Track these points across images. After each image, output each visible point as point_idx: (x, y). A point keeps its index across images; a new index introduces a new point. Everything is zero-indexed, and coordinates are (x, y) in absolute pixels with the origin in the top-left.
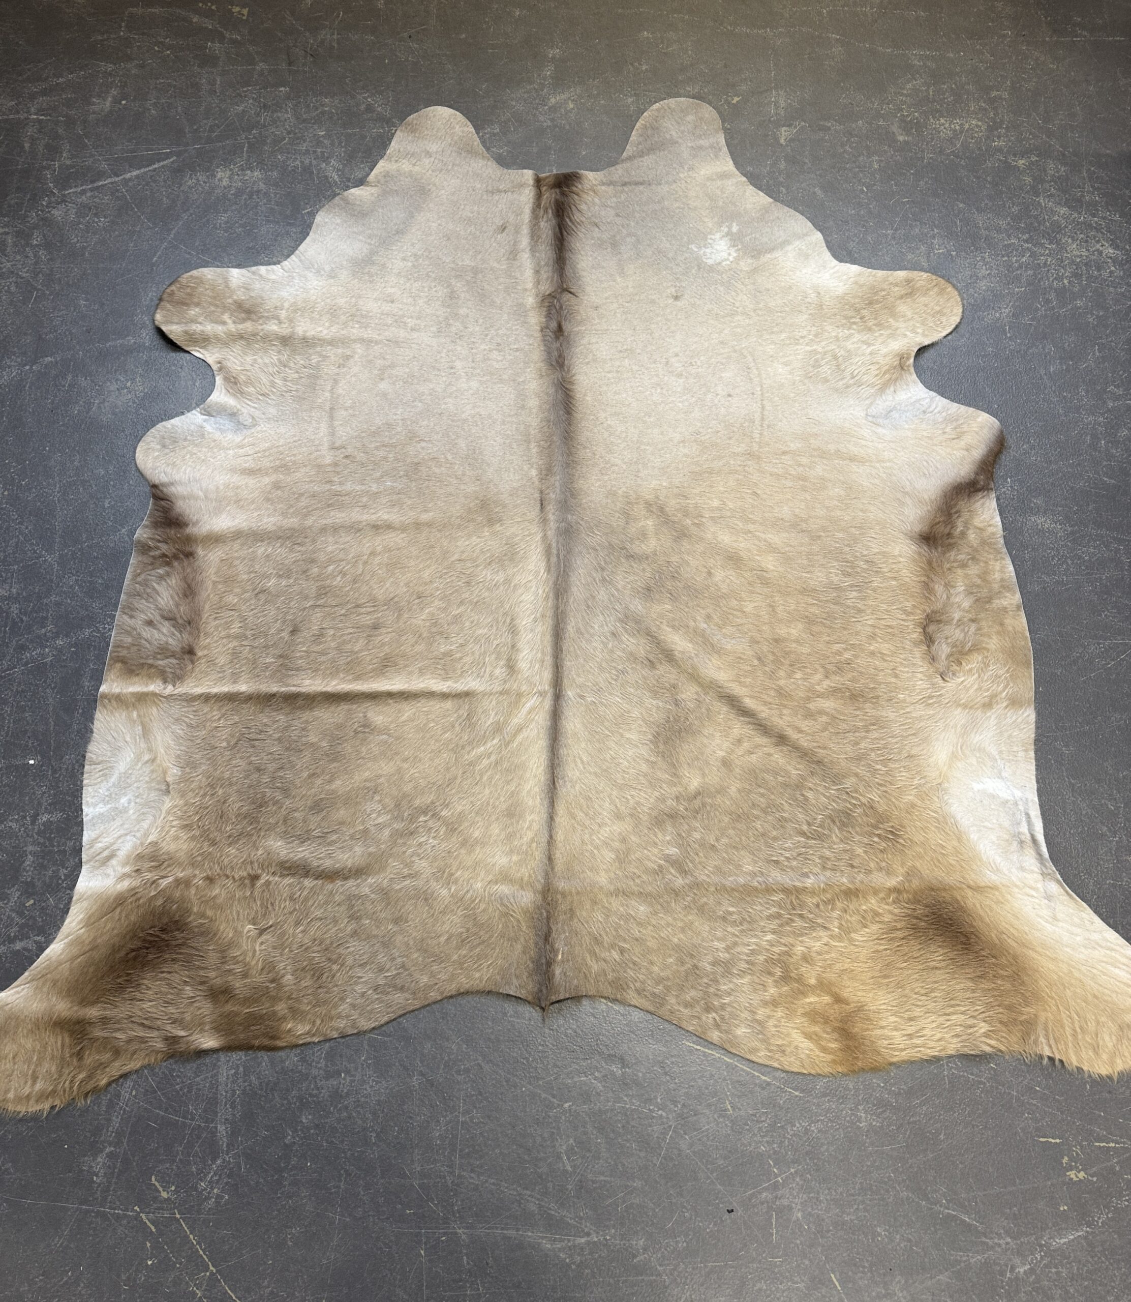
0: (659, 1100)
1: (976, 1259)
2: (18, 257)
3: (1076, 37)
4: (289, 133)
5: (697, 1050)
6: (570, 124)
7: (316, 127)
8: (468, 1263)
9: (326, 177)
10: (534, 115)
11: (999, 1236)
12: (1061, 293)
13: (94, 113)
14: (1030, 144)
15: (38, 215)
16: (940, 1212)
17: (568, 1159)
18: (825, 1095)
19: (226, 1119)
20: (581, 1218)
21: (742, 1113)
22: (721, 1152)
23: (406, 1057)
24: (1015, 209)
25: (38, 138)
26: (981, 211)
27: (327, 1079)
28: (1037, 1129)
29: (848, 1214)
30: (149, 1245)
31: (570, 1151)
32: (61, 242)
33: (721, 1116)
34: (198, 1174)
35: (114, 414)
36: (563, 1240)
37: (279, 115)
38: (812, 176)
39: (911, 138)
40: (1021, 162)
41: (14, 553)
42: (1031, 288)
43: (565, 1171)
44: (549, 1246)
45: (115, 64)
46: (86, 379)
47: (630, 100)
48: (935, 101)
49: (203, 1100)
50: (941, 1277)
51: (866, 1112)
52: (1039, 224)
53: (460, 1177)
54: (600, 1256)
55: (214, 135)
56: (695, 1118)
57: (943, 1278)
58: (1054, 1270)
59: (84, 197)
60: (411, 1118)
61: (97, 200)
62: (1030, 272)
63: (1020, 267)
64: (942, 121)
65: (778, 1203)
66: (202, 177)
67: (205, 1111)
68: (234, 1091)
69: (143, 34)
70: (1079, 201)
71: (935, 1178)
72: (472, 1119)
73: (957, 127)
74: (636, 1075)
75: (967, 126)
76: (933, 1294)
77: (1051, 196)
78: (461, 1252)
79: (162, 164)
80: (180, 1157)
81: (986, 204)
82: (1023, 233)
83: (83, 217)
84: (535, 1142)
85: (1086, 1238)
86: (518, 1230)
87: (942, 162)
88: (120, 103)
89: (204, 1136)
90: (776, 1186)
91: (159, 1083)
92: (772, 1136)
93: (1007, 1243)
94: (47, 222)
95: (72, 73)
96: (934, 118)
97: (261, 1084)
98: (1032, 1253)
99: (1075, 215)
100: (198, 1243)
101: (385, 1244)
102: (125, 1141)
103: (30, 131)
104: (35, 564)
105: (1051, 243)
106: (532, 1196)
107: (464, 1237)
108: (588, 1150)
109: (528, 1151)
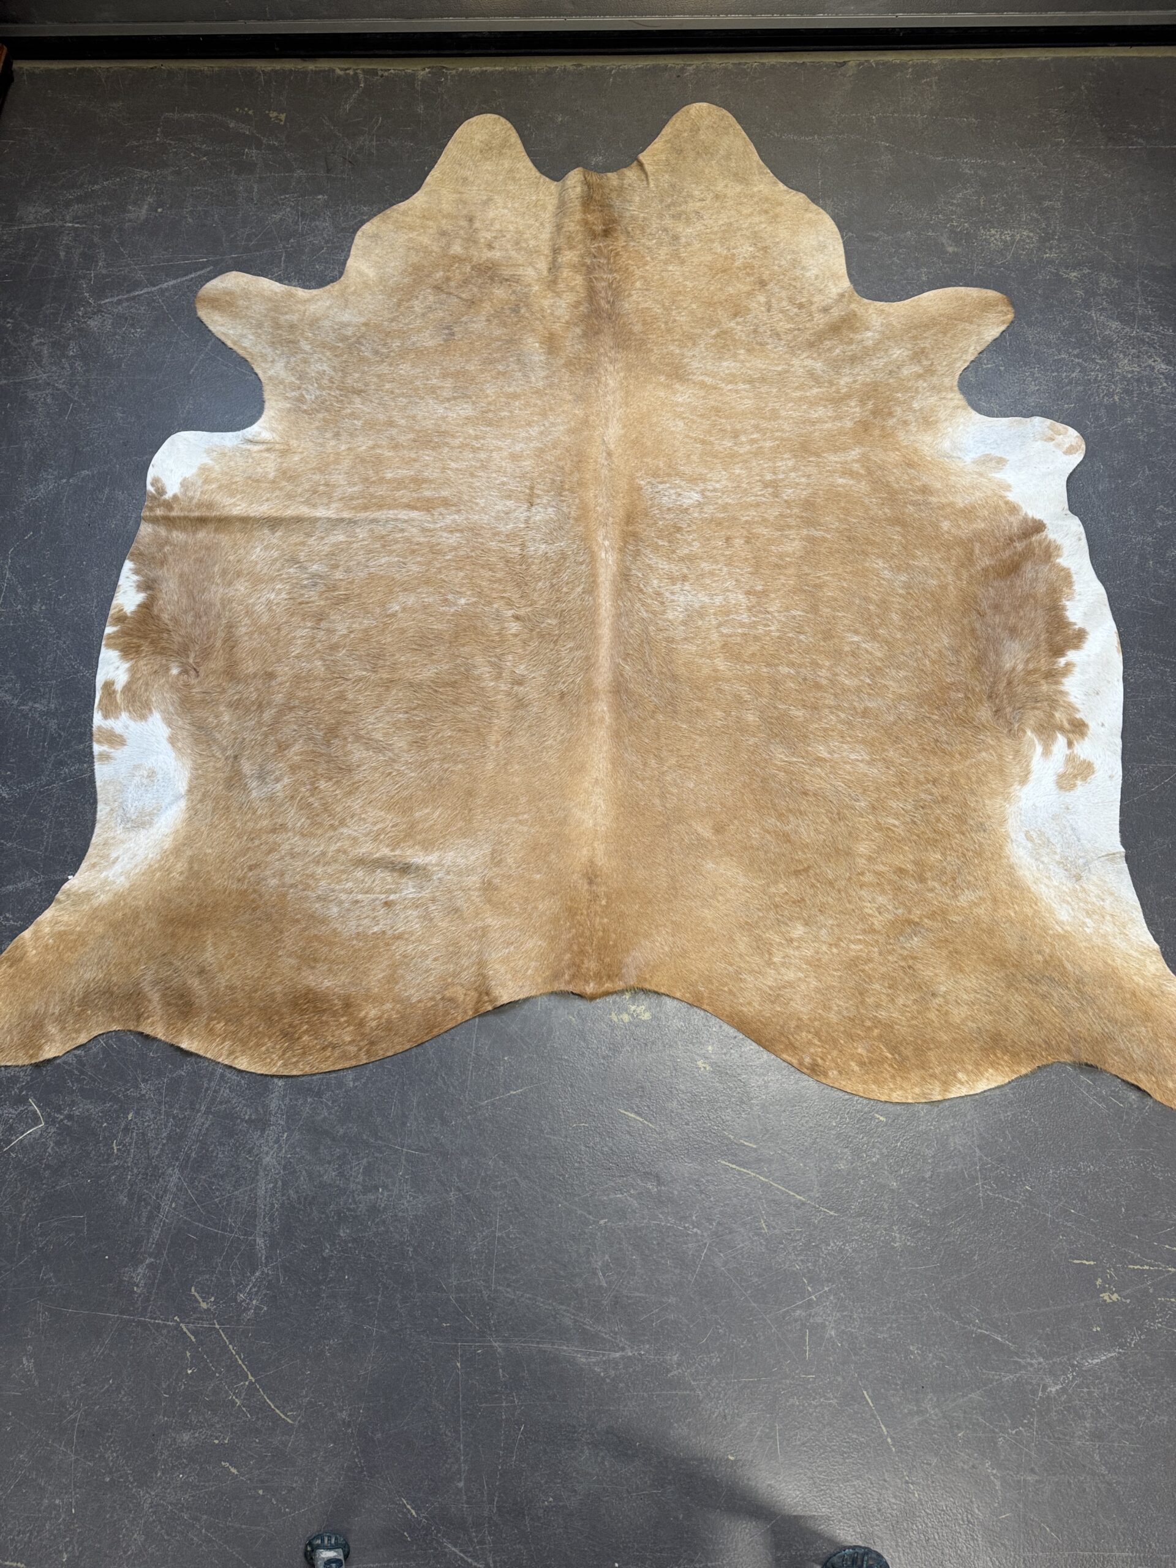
0: (694, 1218)
1: (1008, 1378)
2: (54, 369)
3: (1132, 144)
4: (327, 242)
5: (733, 1169)
8: (504, 1376)
11: (1031, 1355)
12: (1111, 409)
13: (130, 221)
14: (1083, 256)
15: (73, 326)
16: (973, 1332)
17: (604, 1275)
18: (860, 1215)
19: (265, 1232)
20: (616, 1333)
21: (777, 1231)
22: (756, 1270)
23: (444, 1172)
24: (1066, 323)
25: (73, 247)
26: (1030, 324)
27: (364, 1193)
28: (1072, 1251)
29: (881, 1332)
30: (188, 1354)
31: (605, 1268)
32: (97, 353)
33: (756, 1234)
34: (237, 1286)
36: (598, 1355)
37: (318, 223)
39: (960, 249)
40: (1073, 274)
41: (52, 668)
43: (600, 1287)
44: (584, 1360)
45: (151, 171)
46: (124, 492)
48: (985, 211)
49: (242, 1214)
50: (972, 1395)
51: (900, 1233)
52: (1091, 338)
53: (496, 1291)
54: (634, 1371)
55: (251, 244)
56: (729, 1237)
57: (975, 1396)
58: (1085, 1390)
59: (120, 307)
60: (448, 1233)
61: (133, 310)
62: (1080, 388)
63: (1070, 383)
64: (993, 232)
65: (811, 1321)
67: (244, 1224)
68: (273, 1205)
69: (179, 139)
70: (1132, 314)
71: (968, 1298)
72: (508, 1234)
73: (1008, 238)
74: (672, 1193)
75: (1018, 237)
76: (965, 1412)
77: (1103, 309)
78: (497, 1365)
79: (198, 273)
80: (219, 1268)
82: (1074, 348)
83: (120, 328)
84: (571, 1257)
85: (1118, 1359)
86: (553, 1344)
87: (991, 274)
88: (156, 211)
89: (243, 1248)
90: (809, 1305)
91: (199, 1195)
92: (806, 1255)
93: (1040, 1363)
94: (83, 332)
95: (107, 179)
96: (984, 228)
97: (299, 1198)
98: (1064, 1373)
99: (1128, 329)
100: (238, 1353)
101: (422, 1356)
102: (165, 1253)
103: (66, 239)
104: (73, 679)
105: (1102, 358)
106: (568, 1311)
107: (500, 1350)
108: (624, 1267)
109: (564, 1267)
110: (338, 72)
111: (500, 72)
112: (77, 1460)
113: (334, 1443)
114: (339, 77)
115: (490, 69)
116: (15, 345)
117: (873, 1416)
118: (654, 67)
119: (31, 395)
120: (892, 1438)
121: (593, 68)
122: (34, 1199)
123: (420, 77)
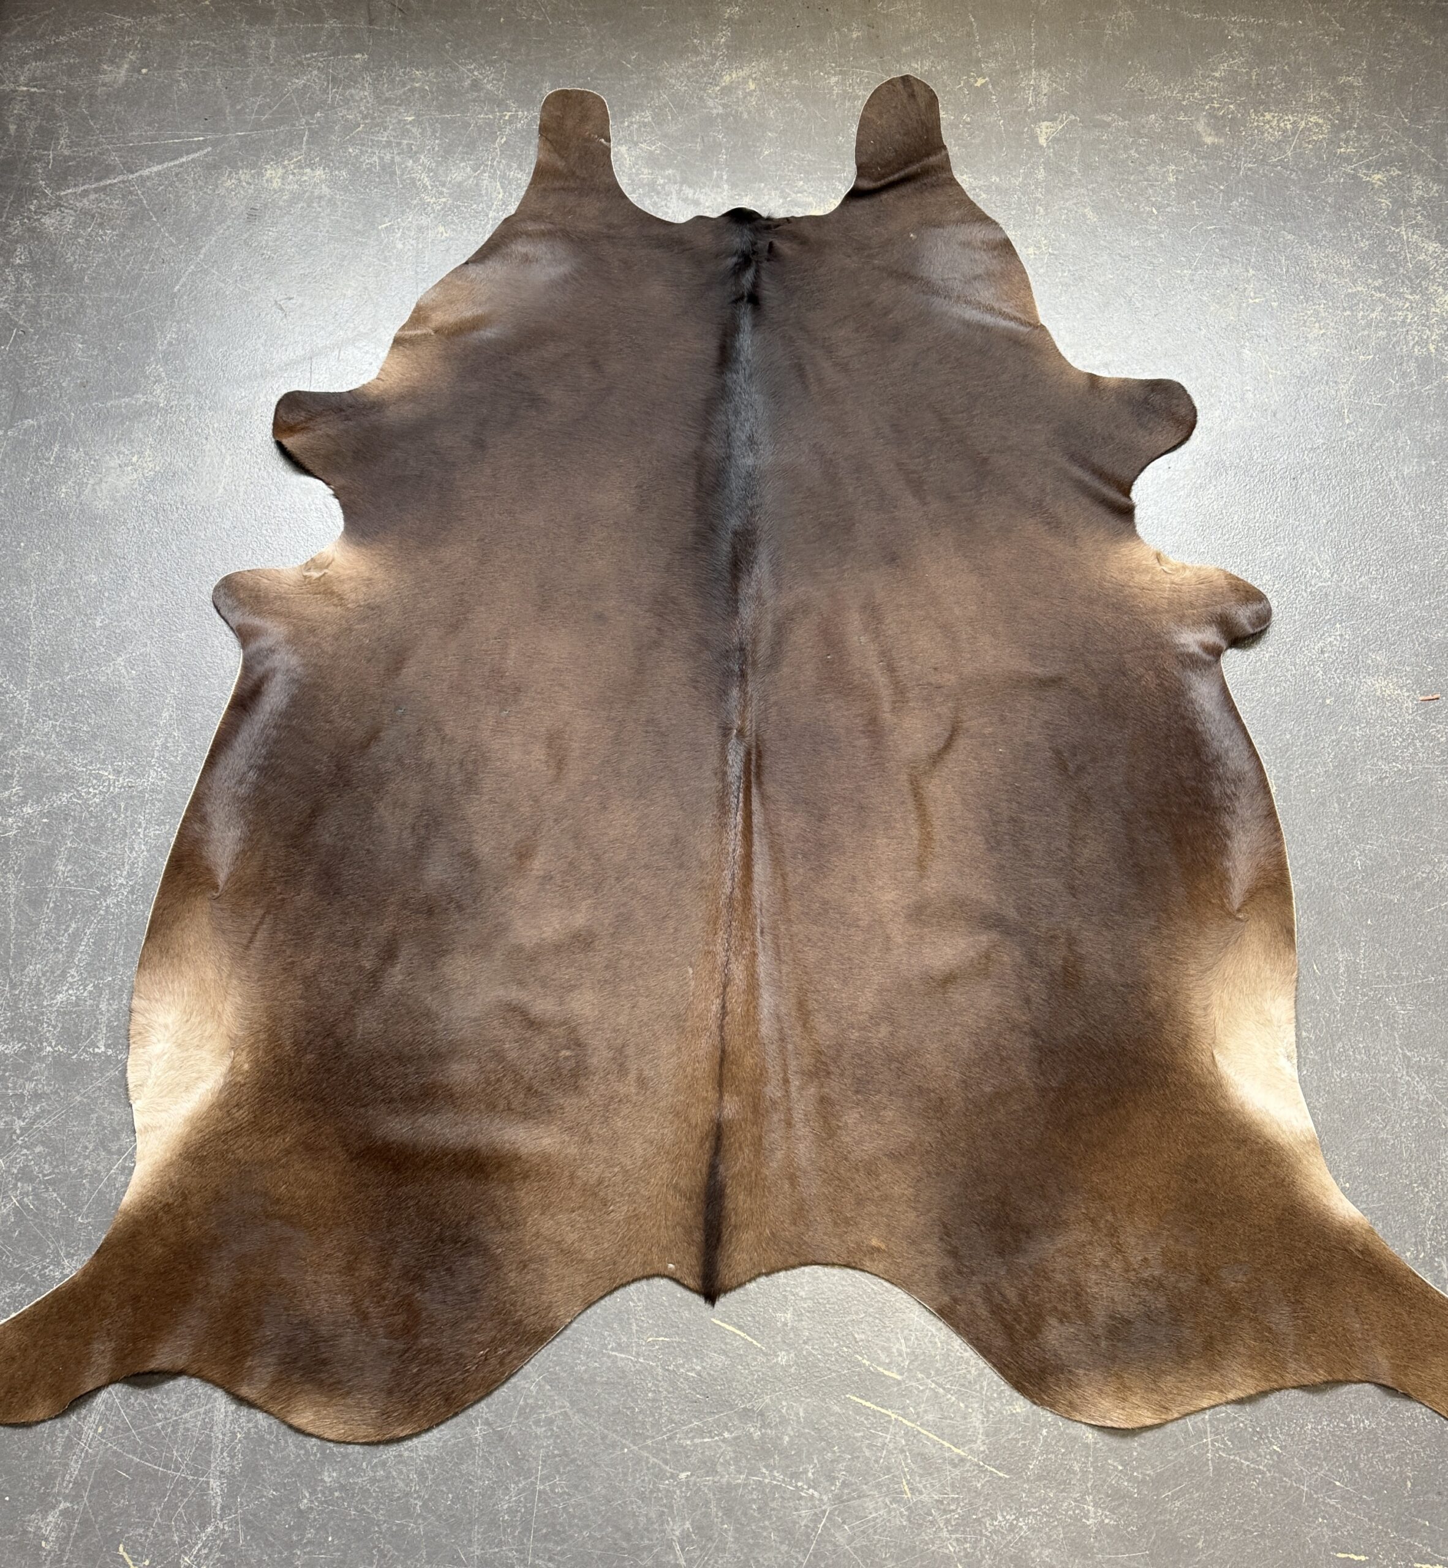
0: (810, 1474)
4: (365, 117)
5: (865, 1407)
6: (749, 113)
7: (402, 110)
9: (413, 180)
10: (701, 99)
12: (1424, 364)
13: (104, 85)
14: (1390, 152)
15: (23, 224)
17: (682, 1550)
18: (1039, 1478)
19: (222, 1472)
21: (924, 1497)
22: (892, 1550)
24: (1364, 244)
25: (28, 118)
26: (1317, 245)
28: (1335, 1540)
31: (685, 1538)
32: (52, 261)
33: (894, 1500)
34: (181, 1545)
35: (113, 499)
37: (353, 91)
38: (1083, 191)
39: (1222, 140)
40: (1377, 177)
42: (1383, 355)
45: (134, 18)
46: (78, 450)
47: (834, 80)
48: (1258, 88)
49: (192, 1444)
51: (1096, 1505)
52: (1398, 266)
55: (263, 118)
56: (858, 1503)
59: (85, 201)
60: (470, 1482)
61: (103, 205)
62: (1382, 333)
63: (1369, 325)
64: (1268, 116)
66: (244, 175)
67: (194, 1459)
68: (234, 1434)
72: (553, 1488)
73: (1289, 126)
74: (781, 1439)
75: (1303, 125)
77: (1417, 225)
79: (191, 156)
80: (158, 1520)
81: (1324, 236)
82: (1375, 278)
83: (84, 229)
84: (637, 1523)
87: (1265, 175)
88: (139, 72)
89: (190, 1493)
91: (134, 1417)
92: (964, 1532)
94: (35, 233)
95: (77, 29)
96: (1257, 112)
97: (270, 1426)
102: (85, 1495)
103: (17, 109)
105: (1414, 293)
108: (710, 1539)
109: (628, 1536)
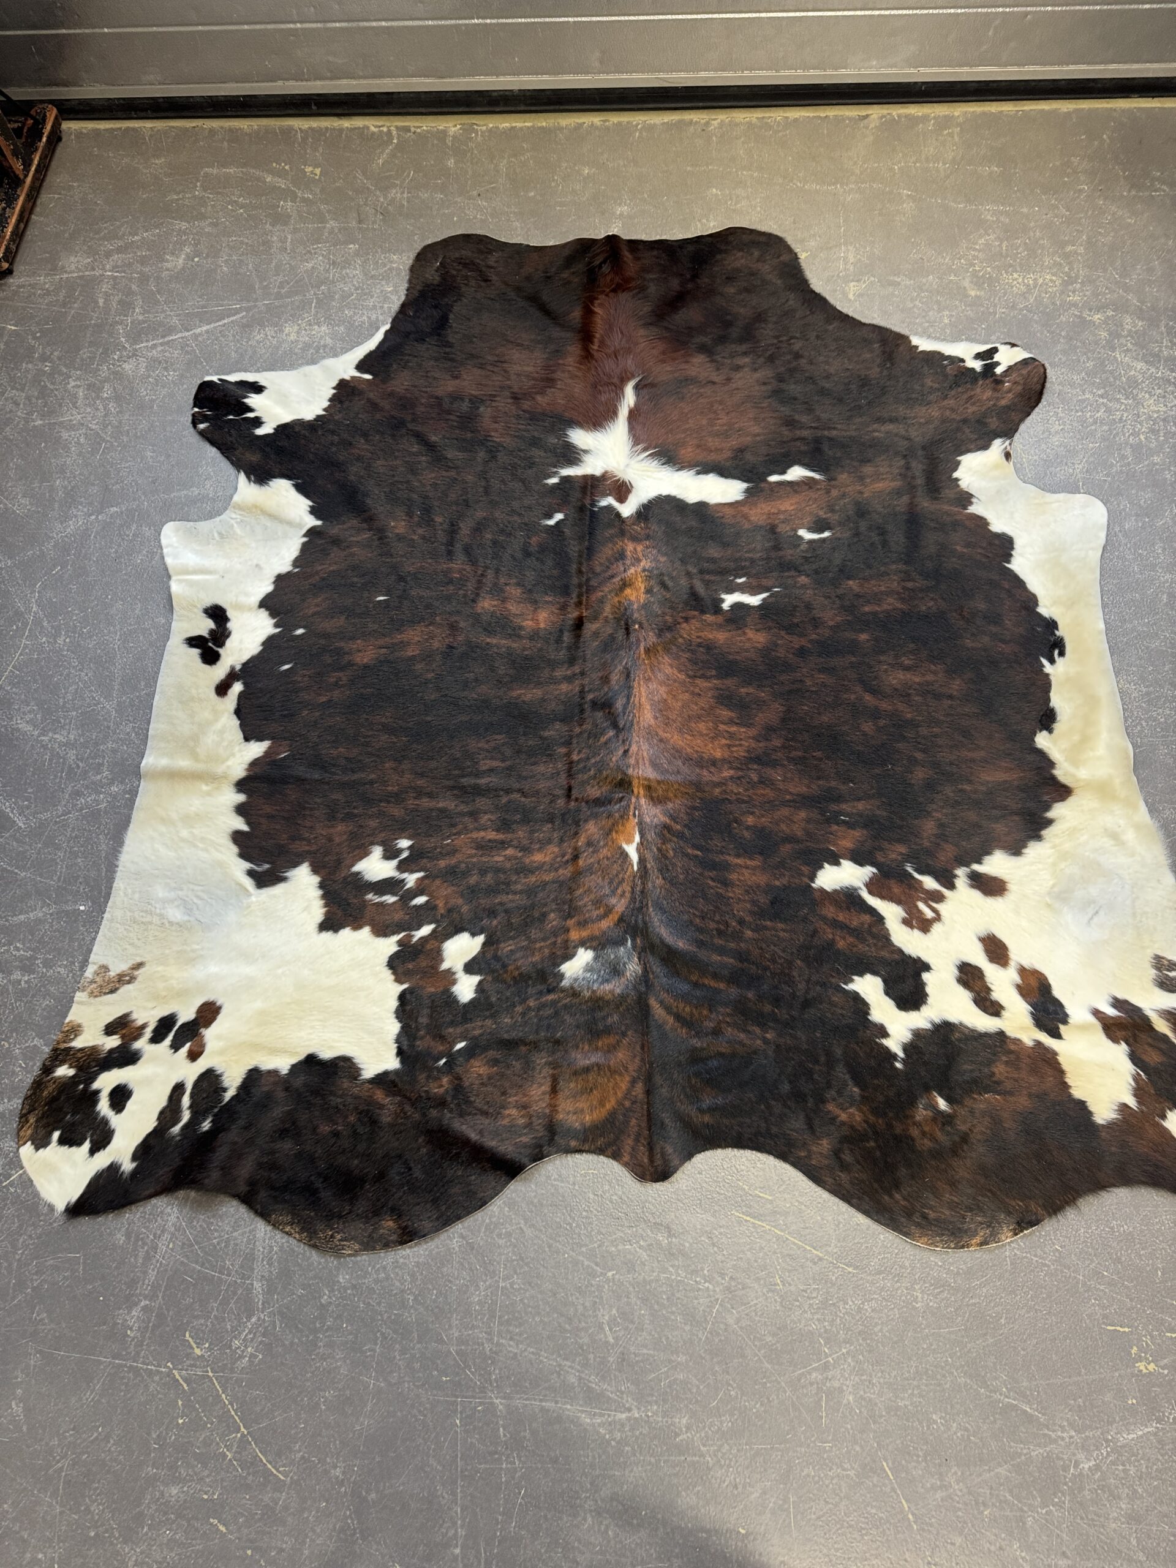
0: (706, 1272)
1: (1037, 1452)
2: (89, 410)
3: (1156, 191)
4: (357, 289)
5: (746, 1221)
7: (383, 283)
8: (505, 1435)
11: (1062, 1428)
12: (1137, 449)
13: (167, 270)
14: (1106, 299)
15: (109, 369)
16: (999, 1401)
17: (611, 1330)
18: (879, 1273)
19: (263, 1276)
20: (622, 1393)
21: (793, 1288)
22: (770, 1328)
24: (1090, 364)
25: (112, 295)
28: (1105, 1316)
29: (902, 1399)
30: (180, 1403)
31: (612, 1322)
32: (130, 395)
33: (770, 1290)
34: (233, 1332)
36: (603, 1415)
37: (348, 271)
39: (982, 293)
40: (1097, 317)
41: (73, 700)
42: (1106, 443)
43: (607, 1342)
44: (588, 1421)
45: (189, 223)
46: (150, 529)
48: (1007, 256)
49: (240, 1256)
50: (999, 1470)
51: (922, 1292)
52: (1115, 378)
53: (498, 1344)
54: (641, 1433)
55: (283, 291)
56: (743, 1292)
57: (1002, 1470)
58: (1121, 1468)
59: (154, 351)
60: (450, 1282)
61: (167, 354)
62: (1106, 428)
63: (1095, 422)
64: (1015, 275)
65: (828, 1384)
66: (270, 331)
67: (242, 1267)
68: (271, 1247)
69: (218, 193)
70: (1157, 356)
71: (995, 1364)
72: (512, 1284)
73: (1031, 282)
74: (683, 1246)
75: (1041, 281)
76: (991, 1488)
77: (1128, 350)
78: (497, 1423)
79: (231, 319)
80: (215, 1313)
82: (1098, 389)
83: (153, 371)
84: (576, 1310)
85: (1155, 1434)
86: (557, 1402)
87: (1014, 317)
88: (193, 260)
89: (239, 1292)
90: (826, 1367)
91: (197, 1235)
92: (823, 1314)
93: (1071, 1437)
94: (118, 376)
95: (147, 231)
96: (1007, 273)
98: (1097, 1449)
99: (1153, 370)
100: (231, 1404)
101: (420, 1412)
102: (160, 1295)
103: (105, 288)
104: (93, 710)
105: (1127, 398)
106: (572, 1368)
107: (501, 1407)
108: (632, 1322)
109: (570, 1320)
110: (373, 129)
111: (528, 128)
112: (61, 1513)
113: (327, 1502)
114: (373, 133)
115: (519, 125)
116: (52, 387)
117: (893, 1490)
118: (680, 121)
119: (65, 435)
120: (913, 1514)
121: (620, 123)
122: (30, 1236)
123: (451, 133)
